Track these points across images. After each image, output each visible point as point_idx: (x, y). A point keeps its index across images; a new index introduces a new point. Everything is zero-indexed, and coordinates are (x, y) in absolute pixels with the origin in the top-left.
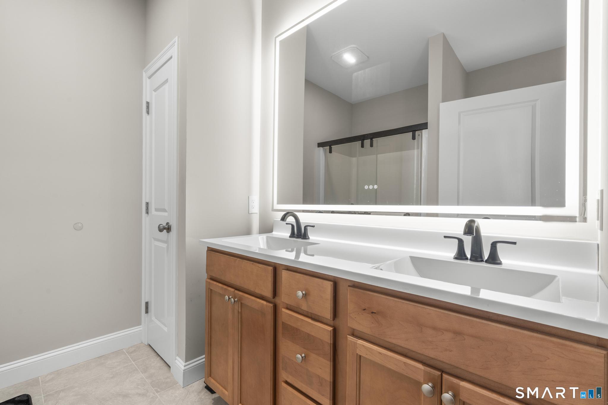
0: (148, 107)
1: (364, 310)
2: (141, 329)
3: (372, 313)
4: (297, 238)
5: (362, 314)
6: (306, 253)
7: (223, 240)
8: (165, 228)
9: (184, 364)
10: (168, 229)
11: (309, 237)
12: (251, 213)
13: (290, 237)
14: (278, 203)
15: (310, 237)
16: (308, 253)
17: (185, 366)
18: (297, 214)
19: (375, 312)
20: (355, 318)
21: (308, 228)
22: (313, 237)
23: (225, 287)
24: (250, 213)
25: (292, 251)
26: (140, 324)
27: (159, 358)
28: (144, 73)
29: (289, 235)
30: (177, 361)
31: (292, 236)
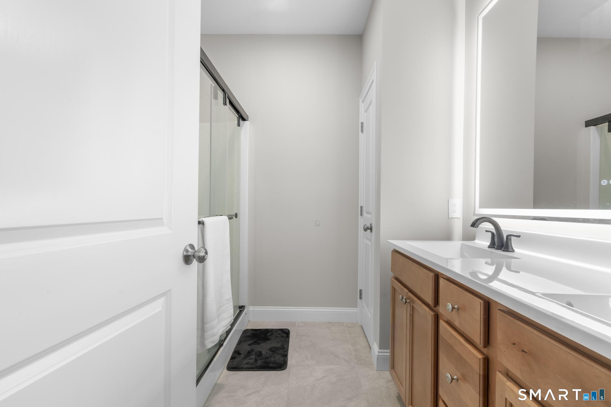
0: (362, 127)
1: (514, 344)
2: (357, 311)
3: (523, 351)
4: (497, 249)
5: (512, 349)
6: (509, 268)
7: (407, 243)
8: (368, 228)
9: (378, 350)
10: (371, 229)
11: (514, 249)
12: (451, 217)
13: (489, 247)
14: (481, 207)
15: (516, 250)
16: (512, 269)
17: (379, 352)
18: (495, 219)
19: (526, 351)
20: (504, 351)
21: (512, 238)
22: (519, 250)
23: (402, 287)
24: (449, 217)
25: (492, 264)
26: (357, 307)
27: (365, 339)
28: (360, 99)
29: (488, 244)
30: (374, 346)
31: (491, 246)
